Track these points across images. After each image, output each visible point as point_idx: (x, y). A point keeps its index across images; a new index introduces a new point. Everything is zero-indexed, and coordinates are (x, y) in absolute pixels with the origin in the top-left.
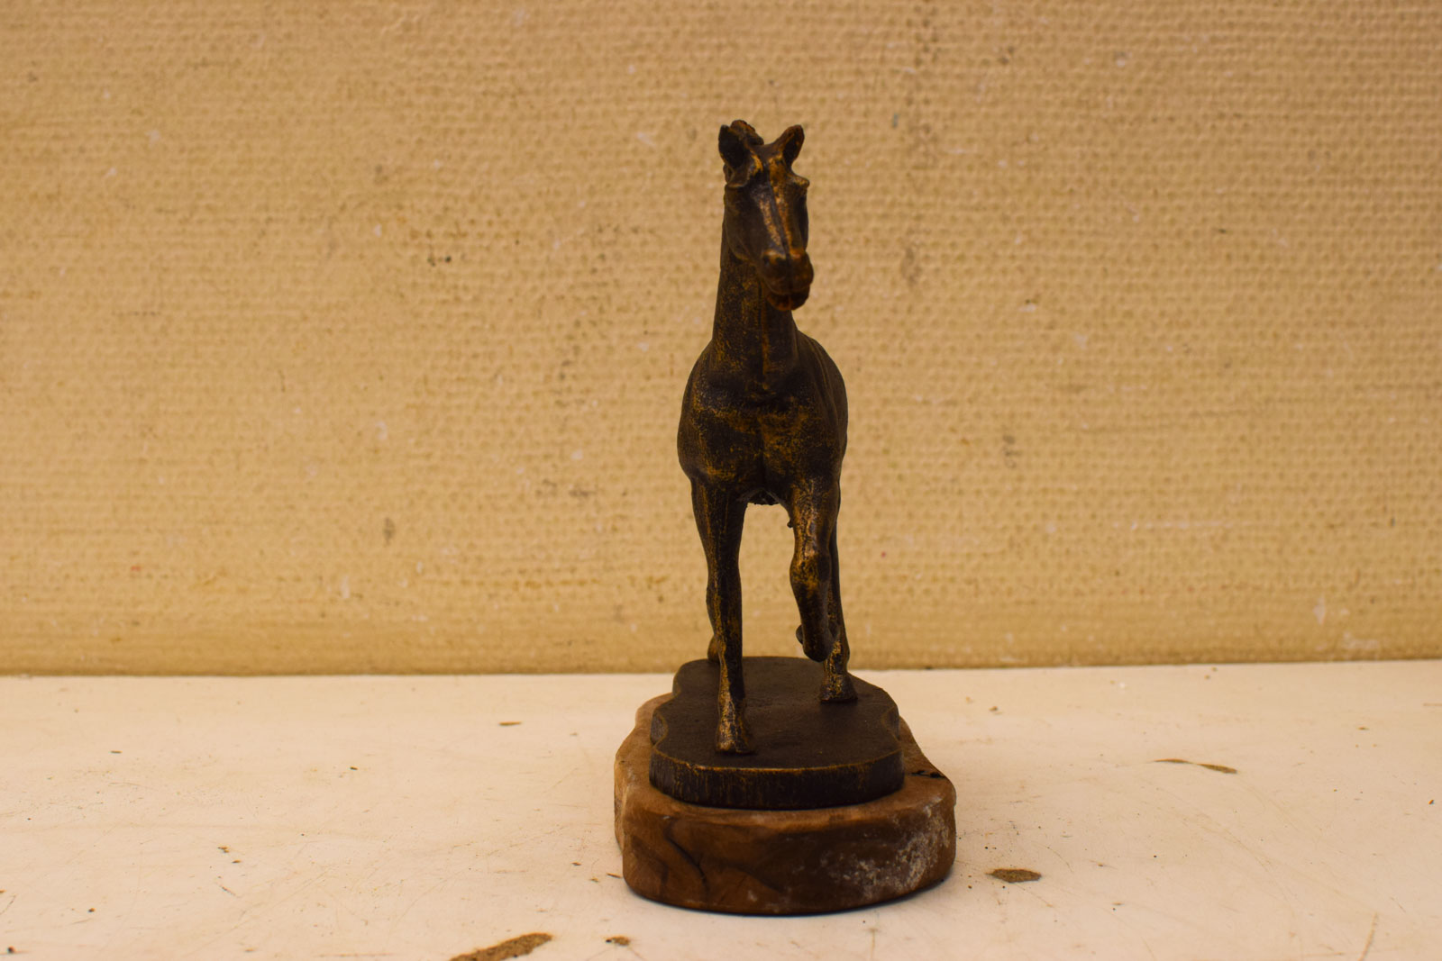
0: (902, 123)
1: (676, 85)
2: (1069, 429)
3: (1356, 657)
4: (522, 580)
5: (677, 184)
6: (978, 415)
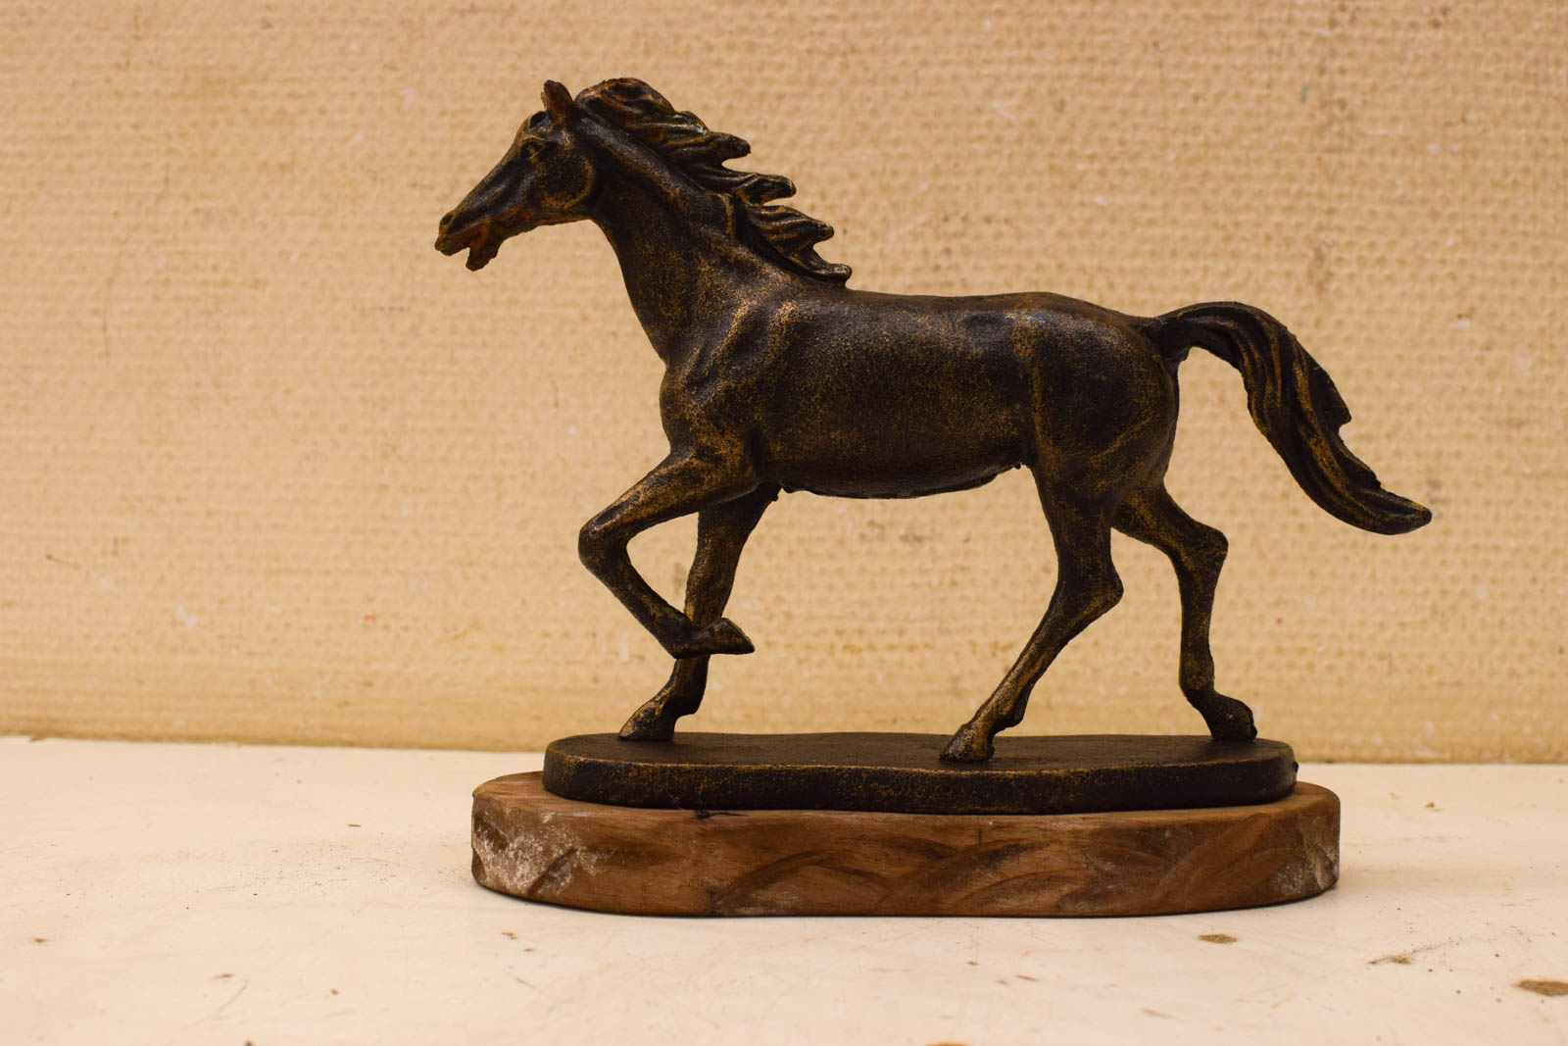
0: (1313, 97)
1: (1041, 45)
2: (1507, 472)
4: (839, 643)
5: (1041, 164)
6: (1398, 454)
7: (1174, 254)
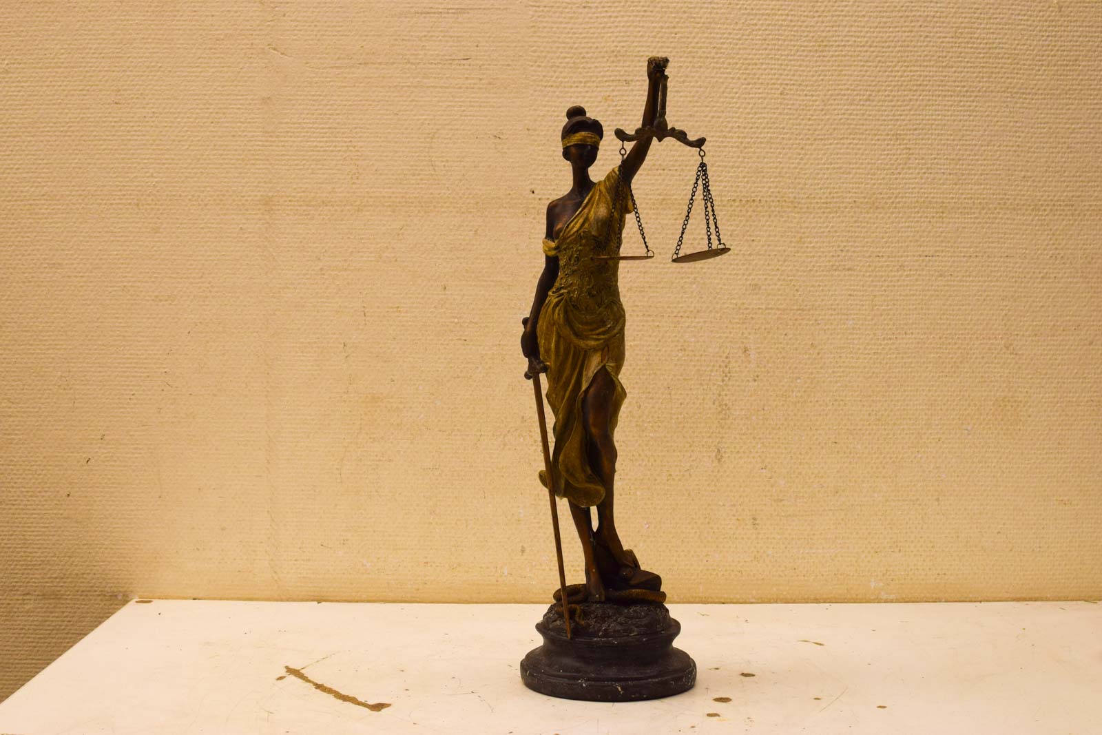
1: (634, 388)
2: (777, 515)
3: (886, 602)
4: (572, 569)
5: (633, 424)
6: (743, 510)
7: (674, 451)
